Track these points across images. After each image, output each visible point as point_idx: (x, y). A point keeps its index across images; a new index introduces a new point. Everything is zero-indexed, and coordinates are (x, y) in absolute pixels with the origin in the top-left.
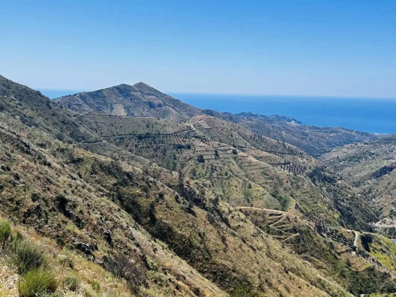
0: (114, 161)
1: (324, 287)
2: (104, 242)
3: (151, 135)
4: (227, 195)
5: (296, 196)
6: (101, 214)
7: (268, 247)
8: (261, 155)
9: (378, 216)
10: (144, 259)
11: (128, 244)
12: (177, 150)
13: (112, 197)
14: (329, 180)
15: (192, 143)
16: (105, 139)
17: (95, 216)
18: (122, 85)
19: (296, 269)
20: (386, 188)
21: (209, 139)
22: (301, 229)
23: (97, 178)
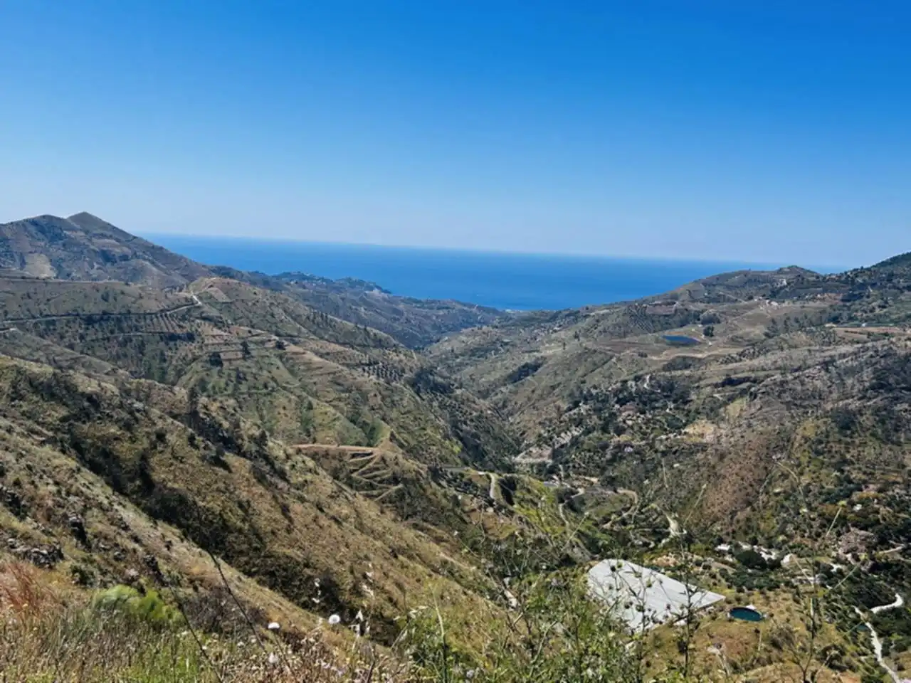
0: (58, 371)
1: (452, 575)
2: (71, 540)
3: (112, 316)
4: (268, 424)
5: (391, 420)
6: (57, 483)
7: (358, 515)
8: (327, 351)
9: (519, 444)
10: (152, 565)
11: (119, 540)
12: (167, 344)
13: (59, 444)
14: (441, 389)
15: (197, 330)
16: (14, 324)
17: (47, 489)
18: (44, 217)
19: (406, 547)
20: (529, 399)
21: (230, 322)
22: (405, 476)
23: (25, 408)
